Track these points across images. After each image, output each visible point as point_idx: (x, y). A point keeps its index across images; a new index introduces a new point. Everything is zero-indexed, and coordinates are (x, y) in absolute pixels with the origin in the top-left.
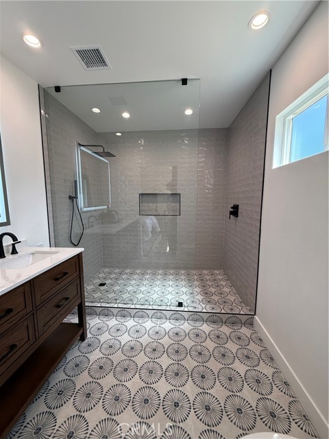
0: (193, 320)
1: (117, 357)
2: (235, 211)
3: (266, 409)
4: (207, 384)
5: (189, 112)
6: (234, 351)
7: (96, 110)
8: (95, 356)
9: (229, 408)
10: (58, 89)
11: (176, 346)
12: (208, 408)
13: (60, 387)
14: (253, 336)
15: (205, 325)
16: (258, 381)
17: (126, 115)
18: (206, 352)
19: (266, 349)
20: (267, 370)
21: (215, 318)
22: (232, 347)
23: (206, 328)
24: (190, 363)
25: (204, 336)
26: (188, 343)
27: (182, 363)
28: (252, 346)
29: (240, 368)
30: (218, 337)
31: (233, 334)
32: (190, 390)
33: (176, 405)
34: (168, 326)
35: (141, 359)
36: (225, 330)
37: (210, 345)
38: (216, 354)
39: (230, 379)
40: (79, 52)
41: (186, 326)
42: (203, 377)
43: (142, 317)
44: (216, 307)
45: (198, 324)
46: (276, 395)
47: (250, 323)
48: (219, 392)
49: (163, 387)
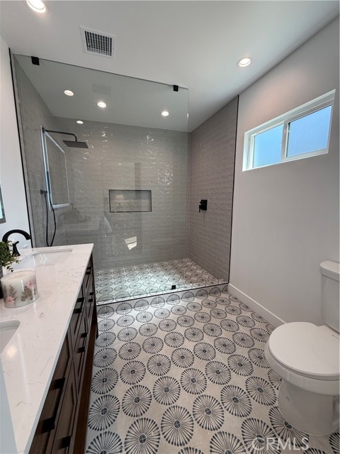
0: (186, 297)
1: (139, 339)
2: (204, 205)
3: (256, 333)
4: (217, 333)
5: (165, 114)
6: (224, 309)
7: (69, 93)
8: (117, 345)
9: (237, 341)
10: (35, 61)
11: (183, 318)
12: (225, 345)
13: (102, 376)
14: (231, 297)
15: (196, 299)
16: (245, 321)
17: (102, 105)
18: (206, 315)
19: (241, 303)
20: (247, 314)
21: (202, 291)
22: (221, 307)
23: (197, 301)
24: (199, 325)
25: (199, 306)
26: (191, 313)
27: (194, 326)
28: (233, 303)
29: (232, 317)
30: (209, 304)
31: (218, 300)
32: (208, 340)
33: (204, 351)
34: (168, 306)
35: (161, 334)
36: (211, 298)
37: (207, 310)
38: (213, 314)
39: (230, 326)
40: (87, 33)
41: (182, 303)
42: (212, 330)
43: (142, 305)
44: (201, 284)
45: (191, 299)
46: (258, 325)
47: (226, 290)
48: (226, 335)
49: (189, 345)
